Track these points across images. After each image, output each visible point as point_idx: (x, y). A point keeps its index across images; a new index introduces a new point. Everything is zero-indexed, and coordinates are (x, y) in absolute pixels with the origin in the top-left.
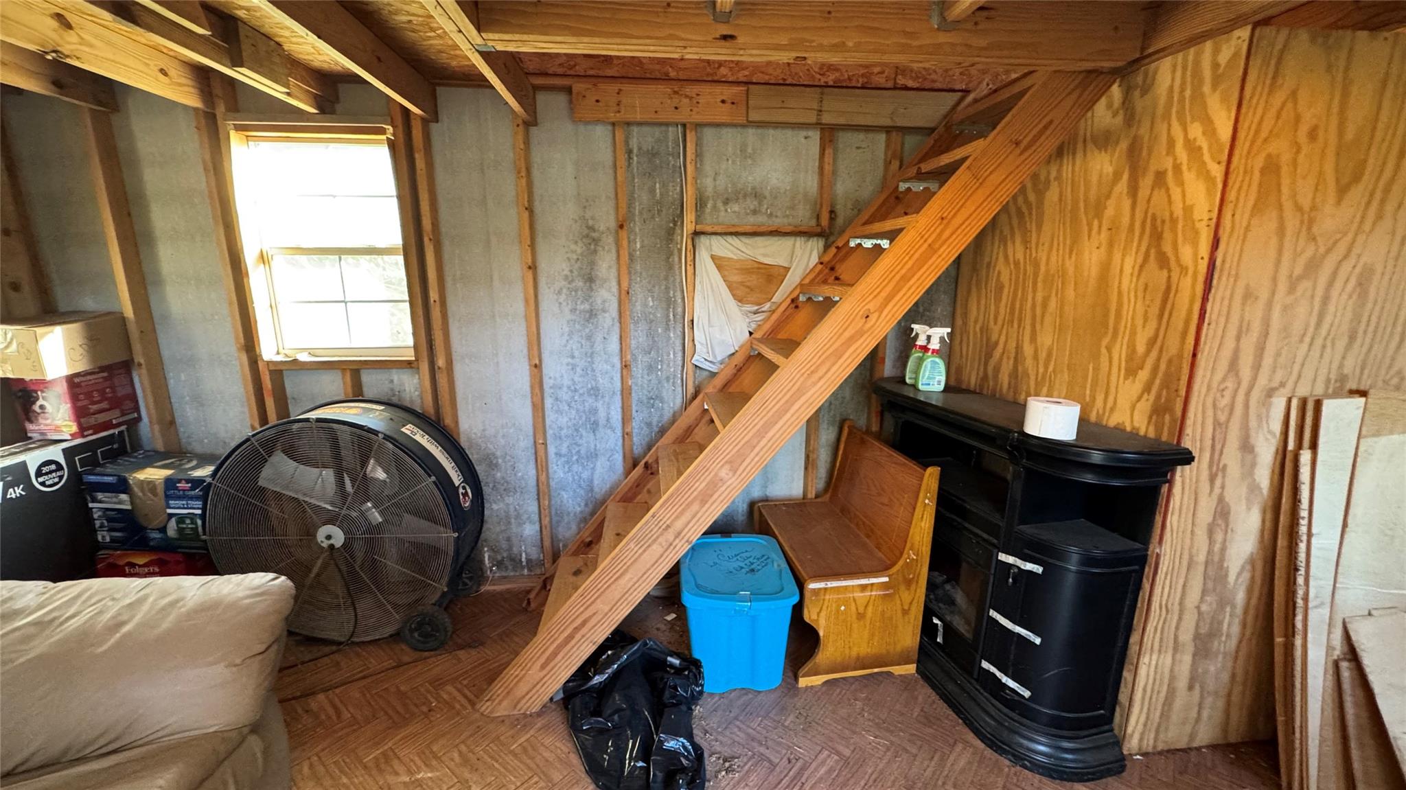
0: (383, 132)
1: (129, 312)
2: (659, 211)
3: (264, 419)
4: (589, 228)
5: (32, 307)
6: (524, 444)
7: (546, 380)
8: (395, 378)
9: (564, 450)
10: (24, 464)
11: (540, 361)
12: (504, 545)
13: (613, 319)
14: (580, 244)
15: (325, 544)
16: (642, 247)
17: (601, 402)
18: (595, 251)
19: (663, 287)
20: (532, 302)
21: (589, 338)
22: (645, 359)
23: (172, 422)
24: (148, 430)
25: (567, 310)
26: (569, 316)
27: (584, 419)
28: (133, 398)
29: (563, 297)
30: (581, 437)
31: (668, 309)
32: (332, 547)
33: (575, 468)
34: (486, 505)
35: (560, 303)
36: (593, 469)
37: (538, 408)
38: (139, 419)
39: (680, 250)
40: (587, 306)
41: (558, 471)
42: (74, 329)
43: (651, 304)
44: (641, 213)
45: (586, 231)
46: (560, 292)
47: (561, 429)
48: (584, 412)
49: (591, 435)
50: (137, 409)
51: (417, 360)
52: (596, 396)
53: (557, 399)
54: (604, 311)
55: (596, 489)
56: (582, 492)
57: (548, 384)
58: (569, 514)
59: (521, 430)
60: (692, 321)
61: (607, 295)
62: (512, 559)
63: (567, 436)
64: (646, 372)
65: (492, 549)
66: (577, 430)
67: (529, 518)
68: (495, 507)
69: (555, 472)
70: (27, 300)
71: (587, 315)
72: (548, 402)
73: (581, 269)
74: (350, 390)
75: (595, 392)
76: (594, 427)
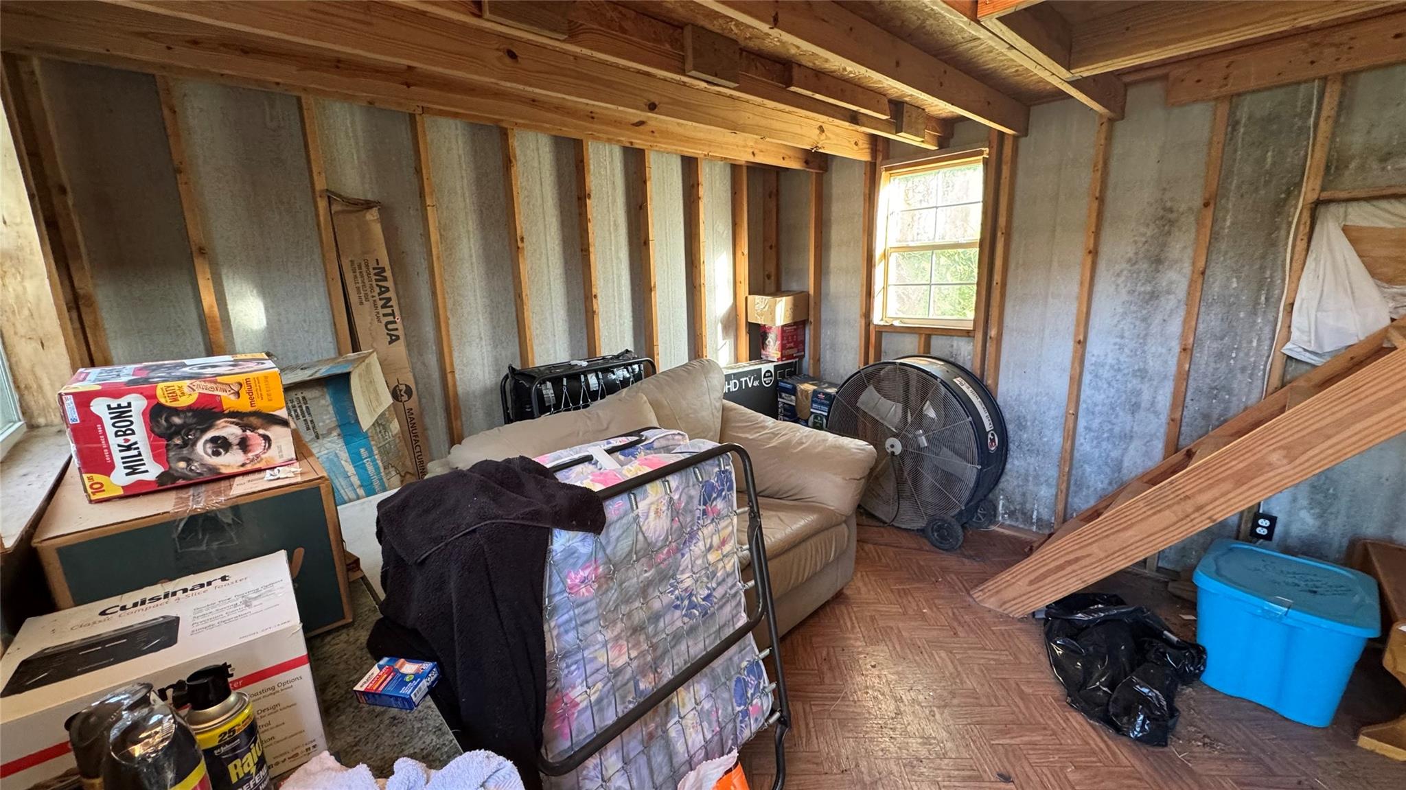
0: (981, 153)
1: (812, 292)
2: (1267, 183)
3: (866, 362)
4: (1164, 209)
5: (773, 288)
6: (1054, 413)
7: (1088, 356)
8: (955, 344)
9: (1095, 425)
10: (760, 369)
11: (1085, 338)
12: (1018, 498)
13: (1179, 301)
14: (1152, 226)
15: (889, 451)
16: (1233, 224)
17: (1147, 385)
18: (1169, 233)
19: (1257, 266)
20: (1087, 285)
21: (1144, 320)
22: (1215, 345)
23: (819, 360)
24: (807, 362)
25: (1124, 291)
26: (1124, 296)
27: (1123, 398)
28: (803, 342)
29: (1120, 281)
30: (1117, 416)
31: (1260, 290)
32: (893, 453)
33: (1104, 444)
34: (1010, 460)
35: (1118, 285)
36: (1126, 449)
37: (1076, 382)
38: (804, 356)
39: (1290, 224)
40: (1149, 288)
41: (1085, 445)
42: (790, 298)
43: (1235, 285)
44: (1239, 187)
45: (1162, 213)
46: (1118, 275)
47: (1096, 405)
48: (1125, 392)
49: (1129, 417)
50: (804, 351)
51: (974, 330)
52: (1143, 378)
53: (1096, 376)
54: (1168, 292)
55: (1125, 471)
56: (1108, 470)
57: (1089, 360)
58: (1088, 487)
59: (1053, 400)
60: (1292, 305)
61: (1177, 278)
62: (1024, 514)
63: (1101, 413)
64: (1212, 359)
65: (1007, 499)
66: (1113, 409)
67: (1046, 481)
68: (1016, 462)
69: (1082, 444)
70: (771, 285)
71: (1147, 297)
72: (1087, 378)
73: (1148, 251)
74: (922, 350)
75: (1142, 374)
76: (1135, 408)
